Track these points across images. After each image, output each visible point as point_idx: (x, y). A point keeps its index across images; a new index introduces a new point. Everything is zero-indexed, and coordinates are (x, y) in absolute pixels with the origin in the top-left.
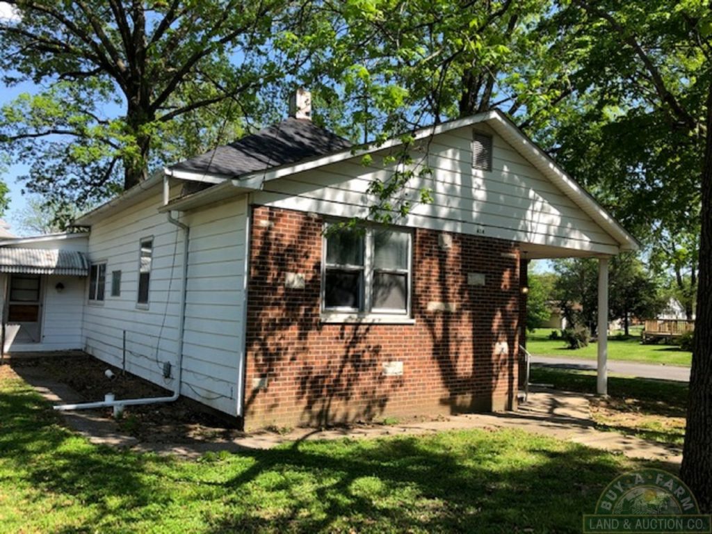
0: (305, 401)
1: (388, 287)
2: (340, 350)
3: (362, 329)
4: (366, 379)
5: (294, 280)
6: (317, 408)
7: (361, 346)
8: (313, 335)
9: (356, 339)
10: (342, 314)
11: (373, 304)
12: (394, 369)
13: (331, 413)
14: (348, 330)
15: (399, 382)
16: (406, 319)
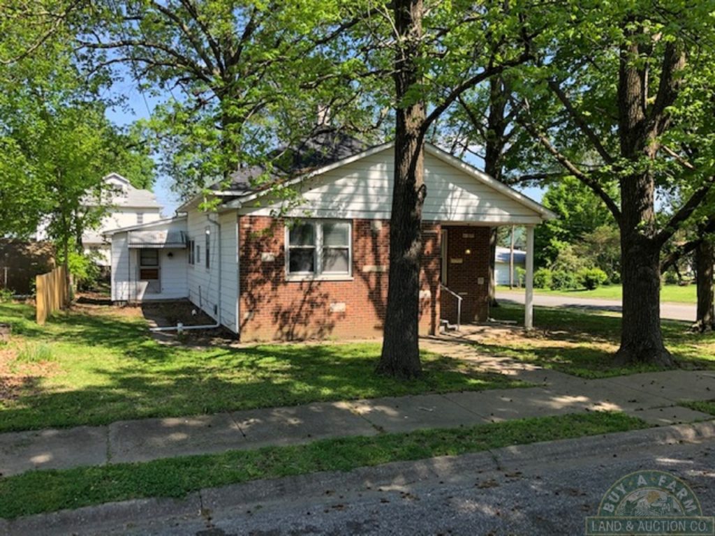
0: (277, 326)
1: (335, 257)
2: (300, 296)
3: (315, 284)
4: (319, 313)
5: (267, 256)
6: (286, 329)
7: (315, 294)
8: (281, 288)
9: (311, 290)
10: (302, 275)
11: (323, 269)
12: (339, 307)
13: (295, 332)
14: (305, 285)
15: (342, 315)
16: (349, 277)
